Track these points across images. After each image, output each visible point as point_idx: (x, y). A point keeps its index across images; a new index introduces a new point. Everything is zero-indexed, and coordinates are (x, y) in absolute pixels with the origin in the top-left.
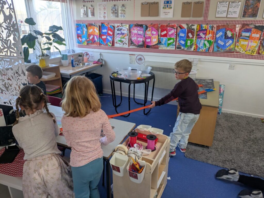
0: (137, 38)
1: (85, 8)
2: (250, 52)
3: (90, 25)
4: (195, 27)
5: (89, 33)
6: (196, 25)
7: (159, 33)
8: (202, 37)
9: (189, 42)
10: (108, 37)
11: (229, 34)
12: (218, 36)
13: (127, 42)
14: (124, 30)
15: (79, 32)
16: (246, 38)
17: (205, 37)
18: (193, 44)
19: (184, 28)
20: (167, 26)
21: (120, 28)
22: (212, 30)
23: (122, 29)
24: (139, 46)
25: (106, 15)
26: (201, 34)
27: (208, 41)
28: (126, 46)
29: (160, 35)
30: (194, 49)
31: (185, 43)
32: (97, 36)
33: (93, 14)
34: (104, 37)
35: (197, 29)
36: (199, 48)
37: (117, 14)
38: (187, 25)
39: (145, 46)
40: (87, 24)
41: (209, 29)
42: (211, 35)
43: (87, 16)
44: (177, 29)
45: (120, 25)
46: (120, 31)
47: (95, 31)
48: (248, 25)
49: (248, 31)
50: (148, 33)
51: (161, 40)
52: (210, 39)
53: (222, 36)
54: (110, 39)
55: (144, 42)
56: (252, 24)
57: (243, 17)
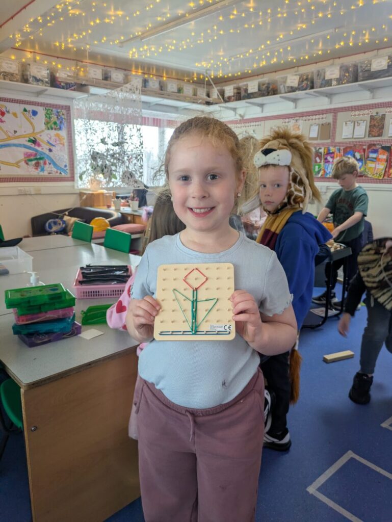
2: (378, 175)
4: (322, 151)
6: (323, 148)
8: (329, 162)
9: (317, 167)
11: (357, 156)
16: (373, 159)
18: (320, 169)
22: (339, 152)
26: (329, 158)
30: (322, 175)
35: (324, 152)
36: (327, 174)
41: (337, 152)
48: (374, 145)
49: (375, 151)
56: (378, 144)
57: (369, 137)
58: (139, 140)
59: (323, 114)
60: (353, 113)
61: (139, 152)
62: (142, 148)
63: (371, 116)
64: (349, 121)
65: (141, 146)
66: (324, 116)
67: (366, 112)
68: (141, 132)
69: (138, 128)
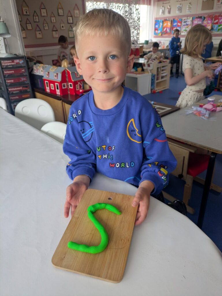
3: (165, 20)
5: (163, 27)
14: (188, 22)
15: (157, 26)
20: (219, 16)
23: (186, 21)
29: (213, 23)
32: (169, 28)
40: (163, 20)
43: (164, 14)
45: (186, 18)
46: (186, 23)
47: (168, 25)
50: (205, 22)
51: (213, 27)
58: (137, 17)
61: (137, 24)
62: (139, 21)
65: (138, 21)
68: (139, 10)
69: (137, 8)
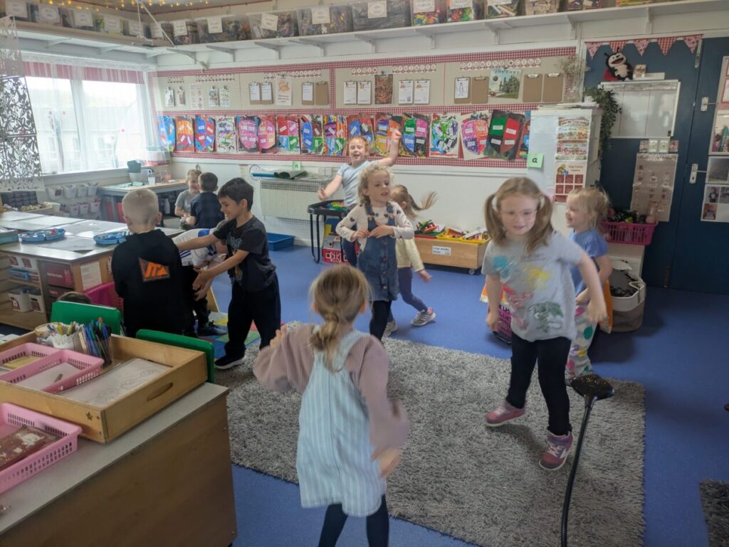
0: (249, 137)
1: (172, 91)
3: (179, 119)
4: (320, 119)
5: (178, 133)
6: (322, 116)
7: (277, 130)
8: (332, 134)
9: (317, 141)
10: (208, 138)
11: (365, 128)
12: (352, 132)
13: (234, 145)
14: (228, 126)
16: (384, 133)
17: (336, 134)
18: (321, 146)
19: (308, 121)
20: (286, 118)
21: (223, 122)
22: (343, 122)
23: (225, 124)
24: (252, 150)
25: (202, 102)
26: (330, 130)
27: (340, 140)
28: (233, 152)
29: (277, 132)
30: (324, 153)
31: (312, 144)
32: (190, 136)
33: (183, 101)
34: (202, 138)
35: (324, 122)
36: (330, 150)
37: (217, 101)
38: (312, 115)
39: (260, 150)
40: (174, 118)
41: (339, 122)
42: (342, 131)
43: (175, 105)
44: (299, 122)
45: (224, 118)
46: (223, 127)
47: (187, 128)
48: (383, 114)
49: (385, 123)
50: (262, 129)
51: (280, 140)
52: (342, 137)
53: (357, 132)
54: (211, 140)
55: (258, 143)
56: (388, 114)
57: (376, 103)
58: (26, 114)
59: (317, 69)
60: (354, 70)
61: (29, 132)
62: (33, 126)
63: (376, 76)
64: (351, 81)
66: (319, 72)
67: (369, 70)
68: (27, 99)
